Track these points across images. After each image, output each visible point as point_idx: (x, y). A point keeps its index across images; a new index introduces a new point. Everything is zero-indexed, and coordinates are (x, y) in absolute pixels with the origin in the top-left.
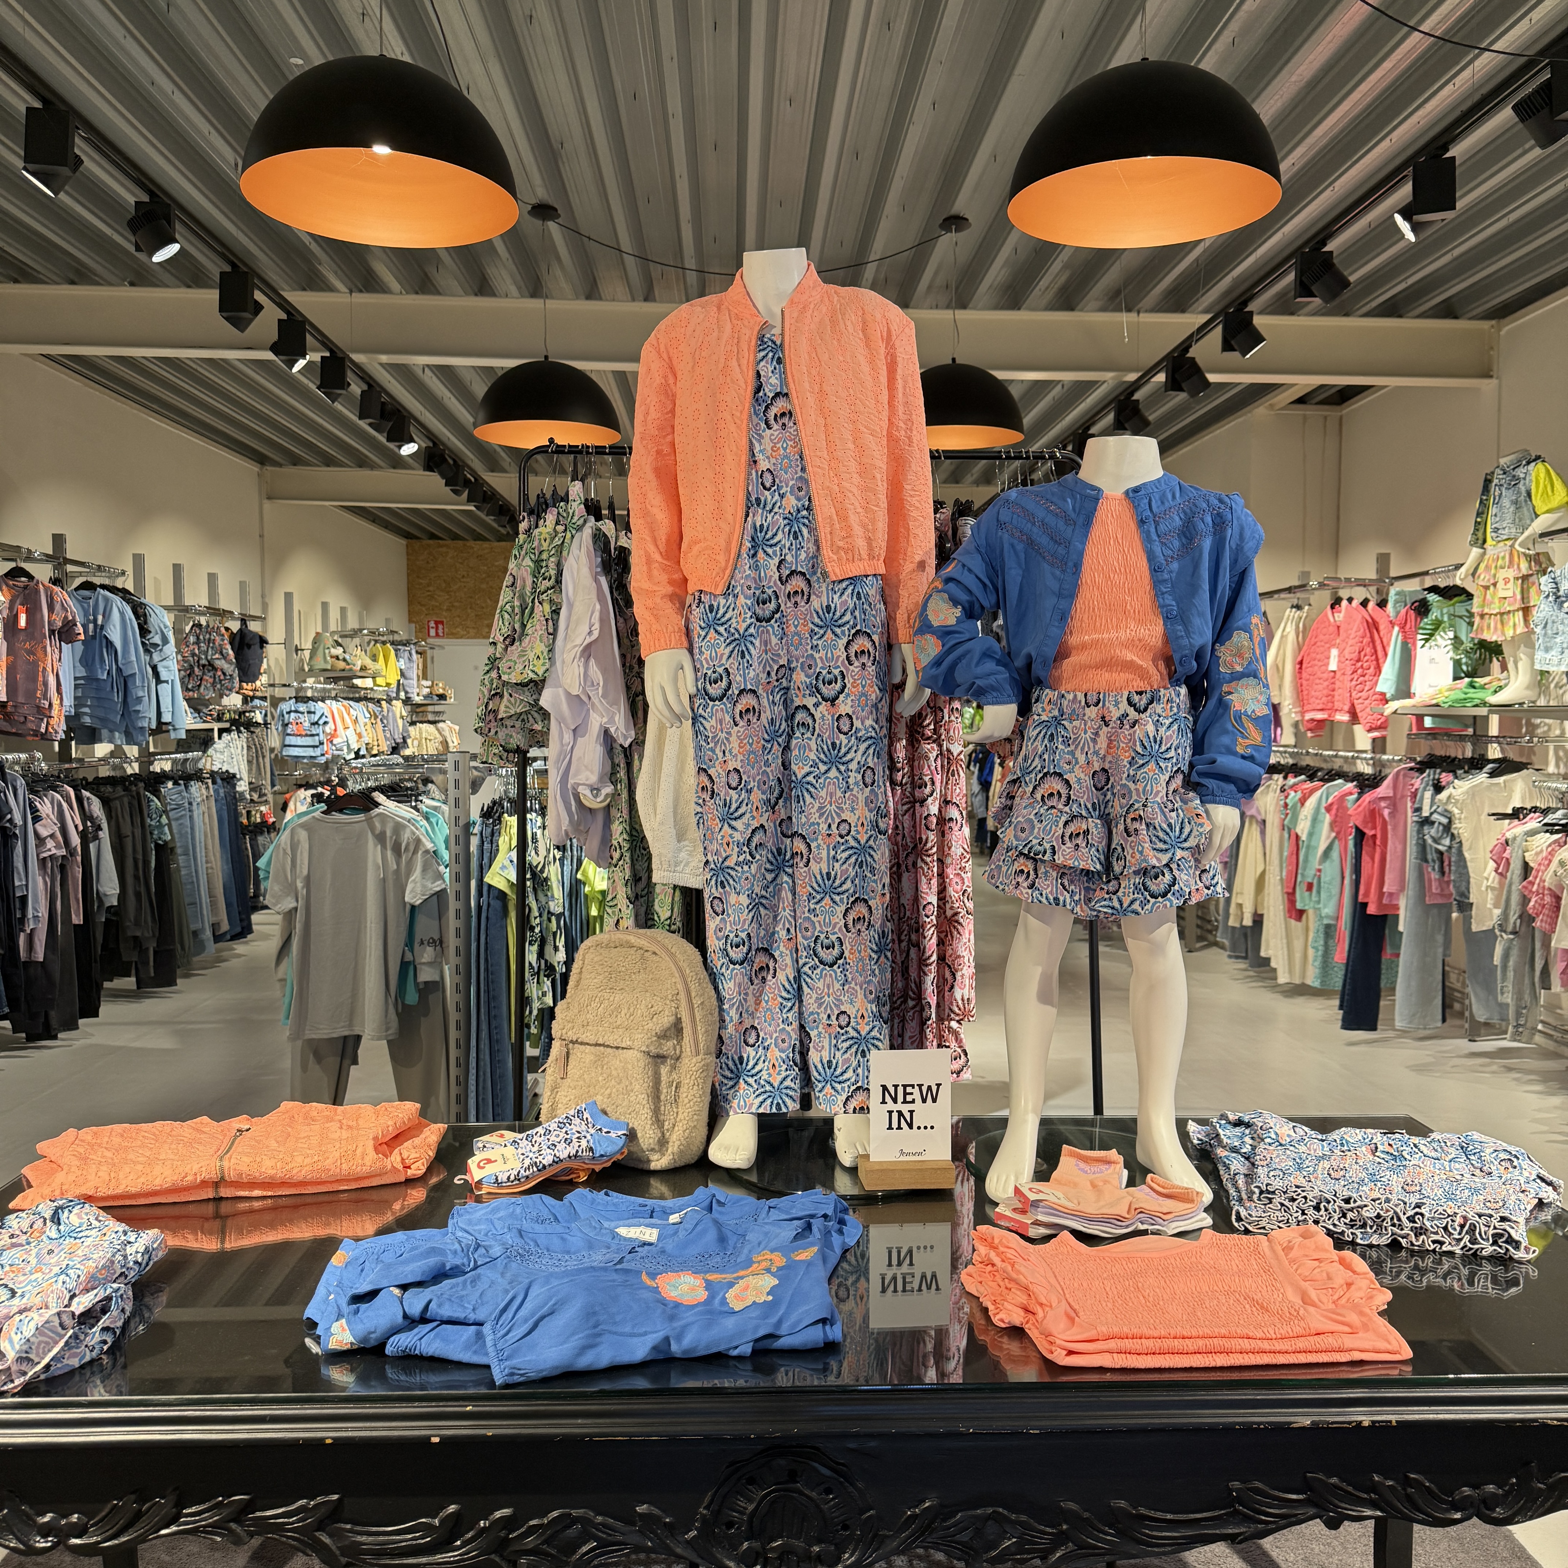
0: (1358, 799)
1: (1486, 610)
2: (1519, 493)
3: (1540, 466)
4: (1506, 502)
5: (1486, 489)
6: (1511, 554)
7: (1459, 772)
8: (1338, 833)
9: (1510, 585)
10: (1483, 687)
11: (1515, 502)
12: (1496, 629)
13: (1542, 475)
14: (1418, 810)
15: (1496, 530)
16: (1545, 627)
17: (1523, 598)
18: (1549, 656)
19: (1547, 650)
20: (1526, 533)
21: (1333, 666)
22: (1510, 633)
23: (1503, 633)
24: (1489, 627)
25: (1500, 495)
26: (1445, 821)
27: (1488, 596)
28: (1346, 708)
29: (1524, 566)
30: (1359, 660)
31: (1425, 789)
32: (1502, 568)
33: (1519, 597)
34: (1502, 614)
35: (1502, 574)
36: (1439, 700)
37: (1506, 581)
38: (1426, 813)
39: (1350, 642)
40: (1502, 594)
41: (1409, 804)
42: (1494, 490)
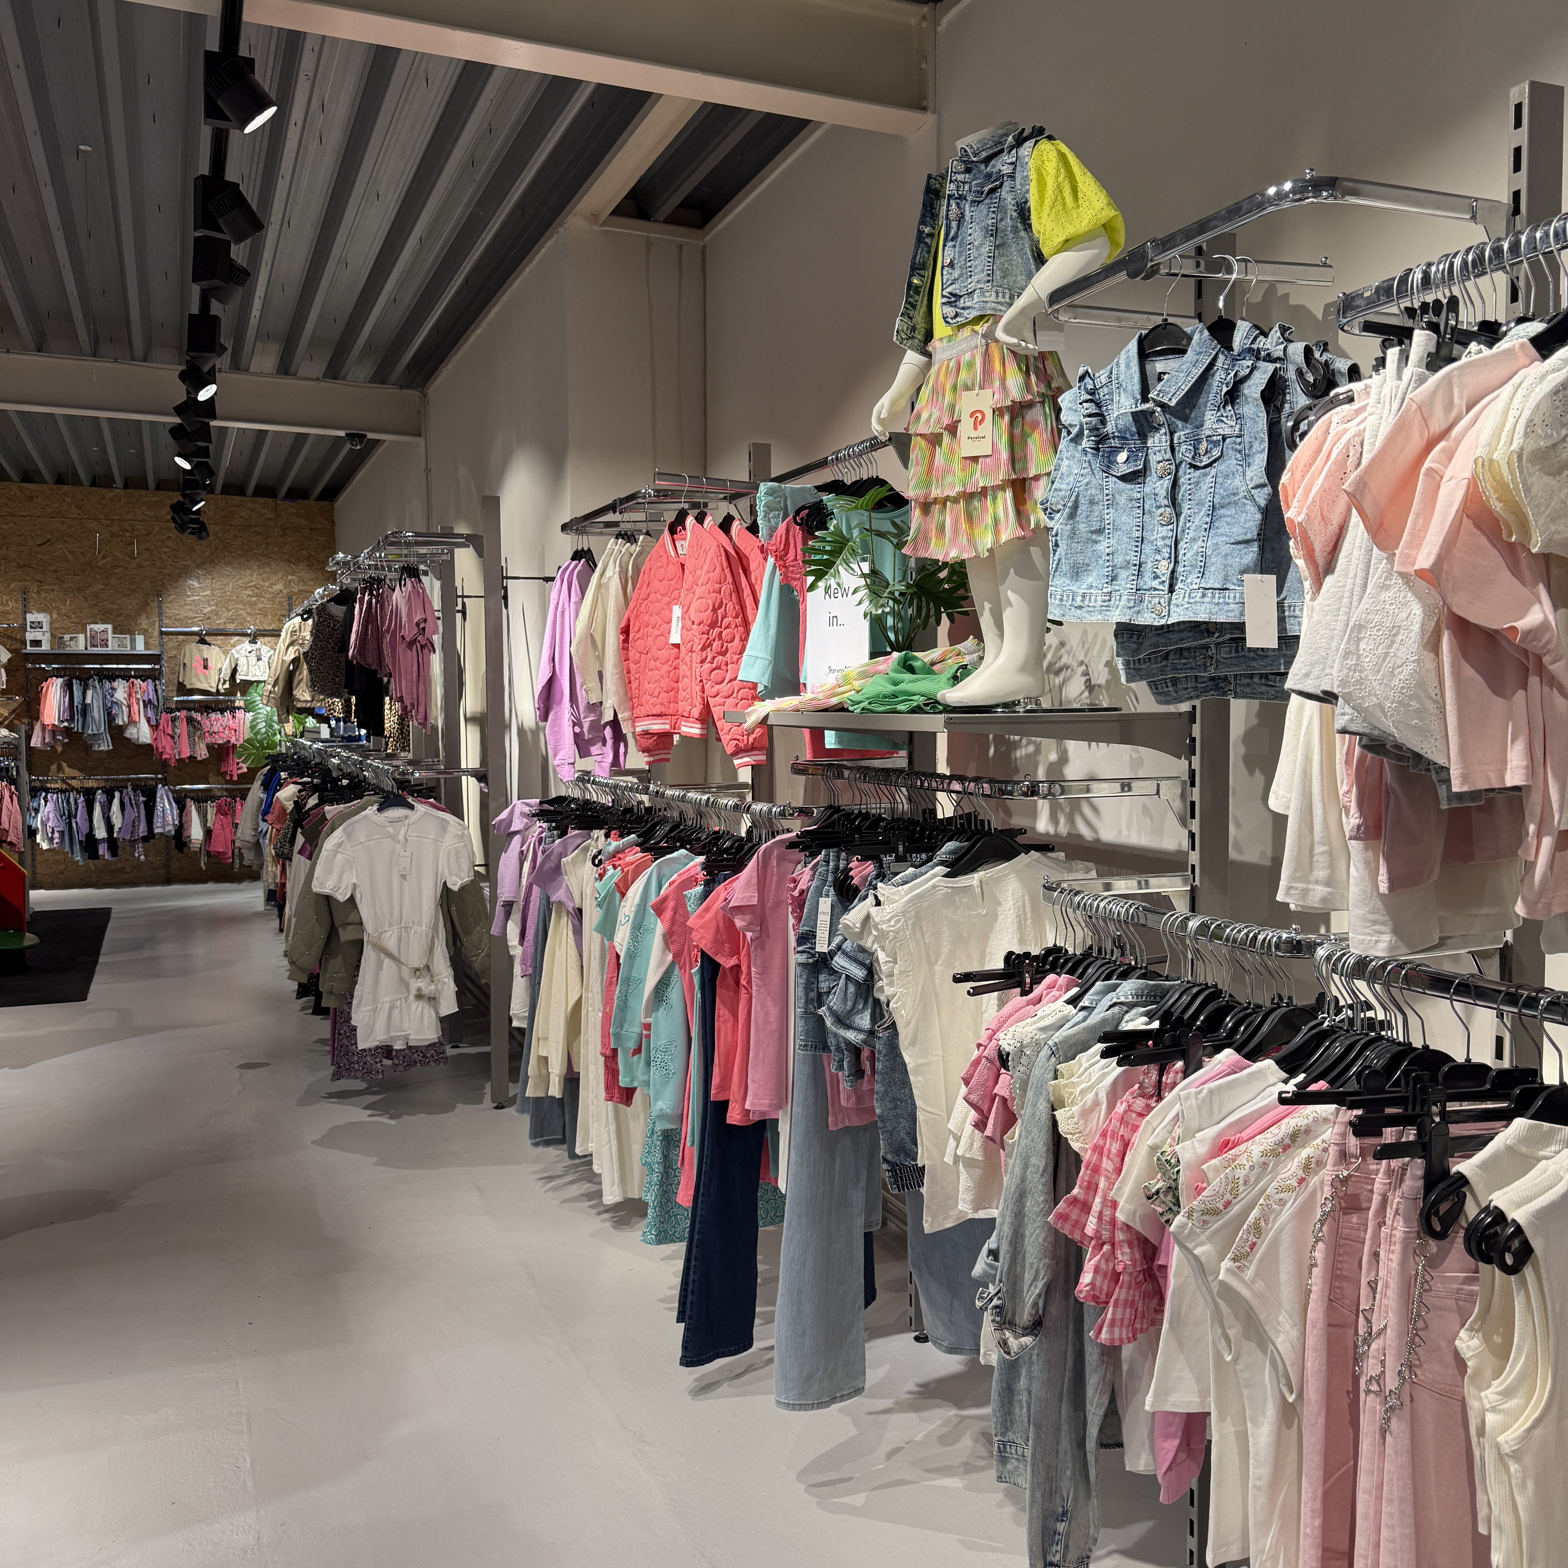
0: (706, 895)
1: (935, 492)
2: (1001, 209)
3: (1045, 146)
4: (974, 233)
5: (929, 212)
6: (987, 355)
7: (887, 859)
8: (677, 956)
9: (986, 428)
10: (929, 669)
11: (993, 232)
12: (956, 531)
13: (1051, 165)
14: (807, 938)
15: (953, 299)
16: (1072, 516)
17: (1013, 460)
18: (1080, 588)
19: (1077, 572)
20: (1020, 303)
21: (675, 637)
22: (986, 541)
23: (971, 541)
24: (941, 530)
25: (961, 219)
26: (859, 973)
27: (939, 460)
28: (696, 712)
29: (1014, 380)
30: (713, 625)
31: (819, 894)
32: (967, 388)
33: (1004, 455)
34: (968, 497)
35: (968, 403)
36: (846, 696)
37: (978, 419)
38: (822, 947)
39: (699, 591)
40: (968, 449)
41: (791, 921)
42: (946, 209)
